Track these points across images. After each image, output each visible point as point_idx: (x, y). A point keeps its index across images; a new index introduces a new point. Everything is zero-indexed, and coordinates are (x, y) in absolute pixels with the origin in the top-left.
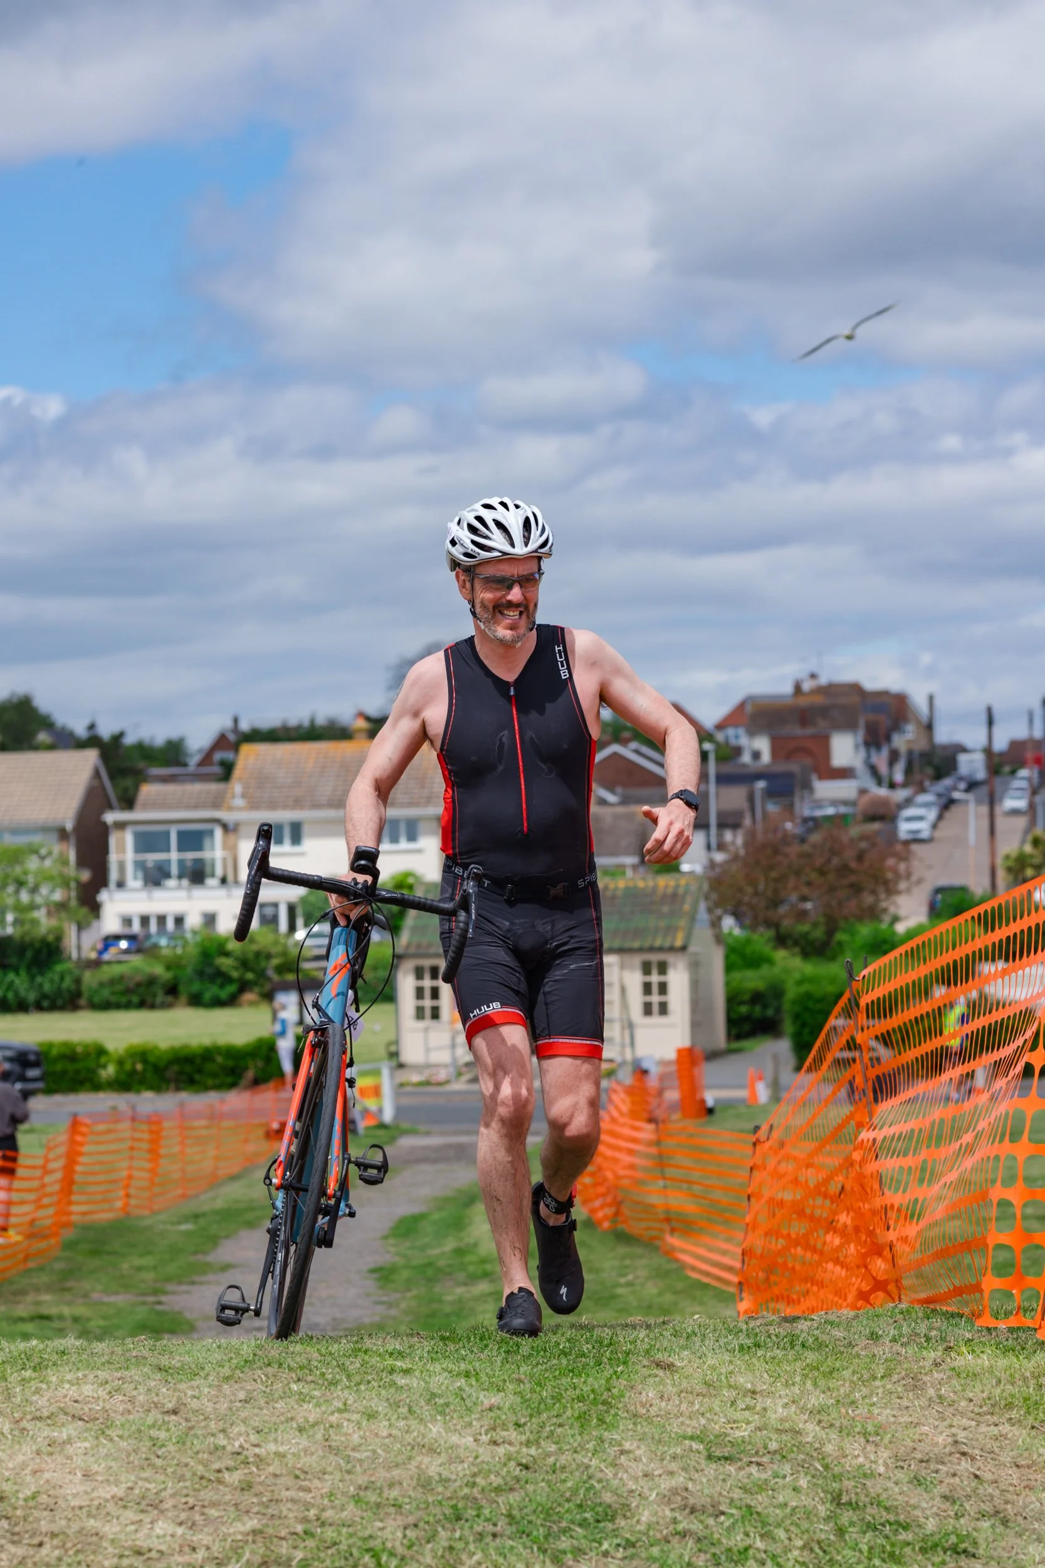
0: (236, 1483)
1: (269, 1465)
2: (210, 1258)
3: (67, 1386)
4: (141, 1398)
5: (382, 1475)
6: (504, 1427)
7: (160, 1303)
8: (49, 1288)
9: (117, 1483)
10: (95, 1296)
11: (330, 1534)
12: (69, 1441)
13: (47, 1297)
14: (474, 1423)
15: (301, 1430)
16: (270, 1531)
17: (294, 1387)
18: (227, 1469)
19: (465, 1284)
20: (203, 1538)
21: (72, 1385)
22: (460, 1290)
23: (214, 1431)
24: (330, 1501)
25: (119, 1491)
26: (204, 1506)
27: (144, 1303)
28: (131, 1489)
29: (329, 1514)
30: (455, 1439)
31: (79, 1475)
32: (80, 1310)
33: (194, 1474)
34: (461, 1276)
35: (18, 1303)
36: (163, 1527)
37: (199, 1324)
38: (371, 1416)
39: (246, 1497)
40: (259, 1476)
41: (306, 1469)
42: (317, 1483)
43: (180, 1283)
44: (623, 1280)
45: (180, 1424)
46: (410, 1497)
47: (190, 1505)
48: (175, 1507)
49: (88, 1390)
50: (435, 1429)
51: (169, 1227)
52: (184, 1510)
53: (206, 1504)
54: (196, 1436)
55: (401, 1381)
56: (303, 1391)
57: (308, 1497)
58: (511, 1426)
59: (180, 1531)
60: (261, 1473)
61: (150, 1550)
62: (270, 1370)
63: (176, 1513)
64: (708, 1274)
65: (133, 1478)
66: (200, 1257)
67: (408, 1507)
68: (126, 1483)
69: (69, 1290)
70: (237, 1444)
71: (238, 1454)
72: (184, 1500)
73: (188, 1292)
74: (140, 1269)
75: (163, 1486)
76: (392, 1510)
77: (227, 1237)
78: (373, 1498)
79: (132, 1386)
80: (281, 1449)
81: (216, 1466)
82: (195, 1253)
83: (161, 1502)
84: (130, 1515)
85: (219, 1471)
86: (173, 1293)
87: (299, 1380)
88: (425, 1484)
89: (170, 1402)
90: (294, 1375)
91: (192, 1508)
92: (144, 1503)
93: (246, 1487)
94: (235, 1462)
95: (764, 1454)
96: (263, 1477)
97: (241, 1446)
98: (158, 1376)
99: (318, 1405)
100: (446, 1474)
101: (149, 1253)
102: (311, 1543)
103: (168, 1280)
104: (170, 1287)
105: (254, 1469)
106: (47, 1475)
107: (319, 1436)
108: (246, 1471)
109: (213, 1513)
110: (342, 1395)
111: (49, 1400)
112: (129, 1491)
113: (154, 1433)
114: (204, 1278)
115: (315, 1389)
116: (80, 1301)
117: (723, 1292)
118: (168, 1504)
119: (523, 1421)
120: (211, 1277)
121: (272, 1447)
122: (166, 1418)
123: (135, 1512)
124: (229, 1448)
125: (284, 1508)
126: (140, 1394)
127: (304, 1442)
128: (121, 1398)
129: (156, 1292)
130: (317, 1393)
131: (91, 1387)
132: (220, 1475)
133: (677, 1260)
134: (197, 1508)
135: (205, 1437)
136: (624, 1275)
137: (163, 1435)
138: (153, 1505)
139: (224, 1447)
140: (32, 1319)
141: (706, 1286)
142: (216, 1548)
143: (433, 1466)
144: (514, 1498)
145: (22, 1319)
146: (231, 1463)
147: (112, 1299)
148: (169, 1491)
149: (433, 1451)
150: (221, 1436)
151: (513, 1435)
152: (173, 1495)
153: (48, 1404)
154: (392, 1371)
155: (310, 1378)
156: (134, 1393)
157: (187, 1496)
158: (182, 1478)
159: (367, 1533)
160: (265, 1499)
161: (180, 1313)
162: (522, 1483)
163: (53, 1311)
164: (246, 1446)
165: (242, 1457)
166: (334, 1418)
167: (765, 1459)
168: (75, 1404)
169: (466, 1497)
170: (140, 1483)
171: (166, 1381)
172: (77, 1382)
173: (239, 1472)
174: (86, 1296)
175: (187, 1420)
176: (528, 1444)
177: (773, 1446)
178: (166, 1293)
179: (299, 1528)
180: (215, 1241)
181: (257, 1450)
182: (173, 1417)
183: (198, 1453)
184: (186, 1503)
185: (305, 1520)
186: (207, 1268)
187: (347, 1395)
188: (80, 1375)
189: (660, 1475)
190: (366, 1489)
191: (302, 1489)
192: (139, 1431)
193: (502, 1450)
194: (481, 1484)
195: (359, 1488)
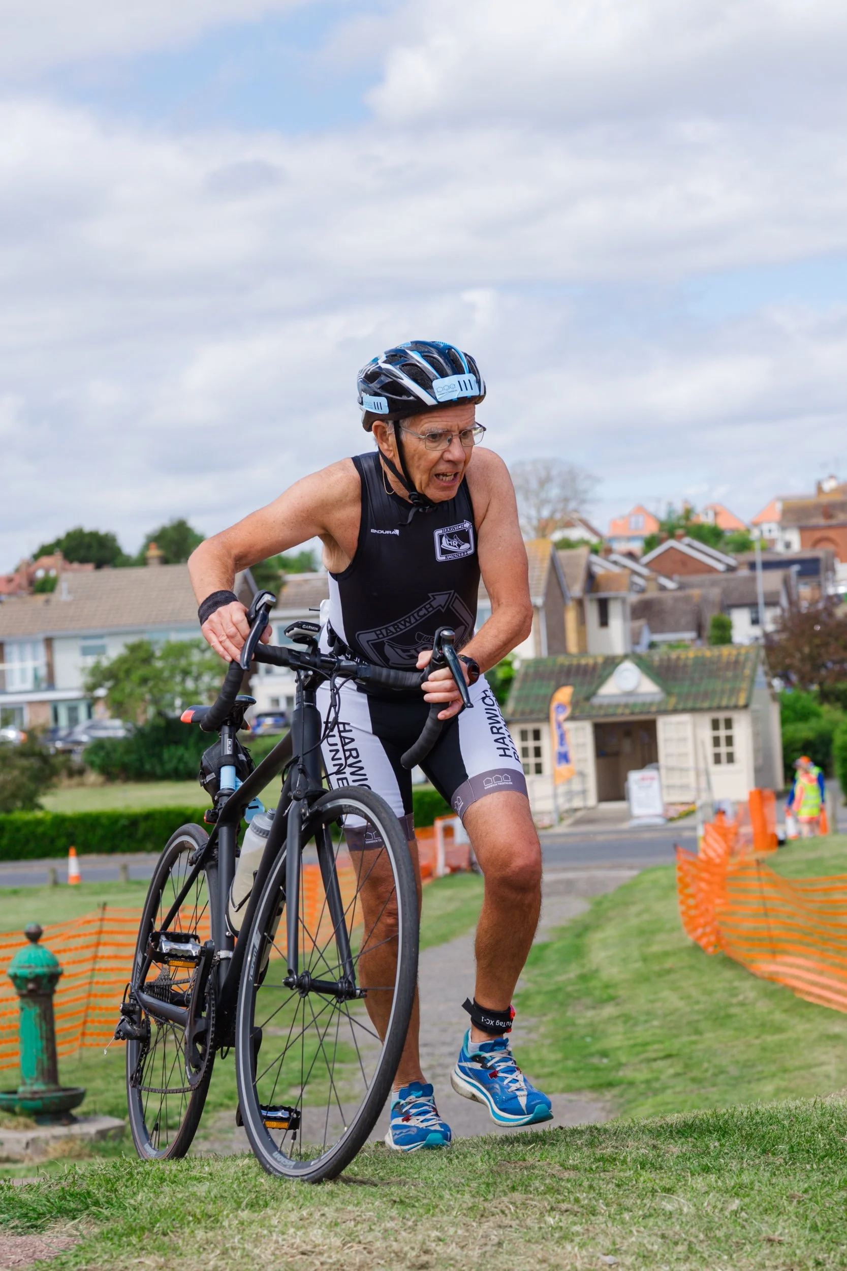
3: (292, 1231)
4: (378, 1244)
19: (594, 1008)
21: (298, 1229)
22: (590, 1014)
34: (588, 1001)
49: (316, 1234)
56: (561, 1224)
62: (518, 1196)
64: (810, 994)
79: (366, 1226)
89: (413, 1249)
98: (394, 1212)
99: (582, 1246)
110: (606, 1228)
111: (273, 1254)
115: (575, 1224)
117: (827, 1009)
126: (376, 1240)
128: (356, 1247)
130: (577, 1228)
131: (320, 1231)
136: (736, 995)
141: (809, 1005)
153: (273, 1258)
168: (305, 1257)
171: (404, 1218)
172: (303, 1224)
187: (614, 1229)
188: (305, 1213)
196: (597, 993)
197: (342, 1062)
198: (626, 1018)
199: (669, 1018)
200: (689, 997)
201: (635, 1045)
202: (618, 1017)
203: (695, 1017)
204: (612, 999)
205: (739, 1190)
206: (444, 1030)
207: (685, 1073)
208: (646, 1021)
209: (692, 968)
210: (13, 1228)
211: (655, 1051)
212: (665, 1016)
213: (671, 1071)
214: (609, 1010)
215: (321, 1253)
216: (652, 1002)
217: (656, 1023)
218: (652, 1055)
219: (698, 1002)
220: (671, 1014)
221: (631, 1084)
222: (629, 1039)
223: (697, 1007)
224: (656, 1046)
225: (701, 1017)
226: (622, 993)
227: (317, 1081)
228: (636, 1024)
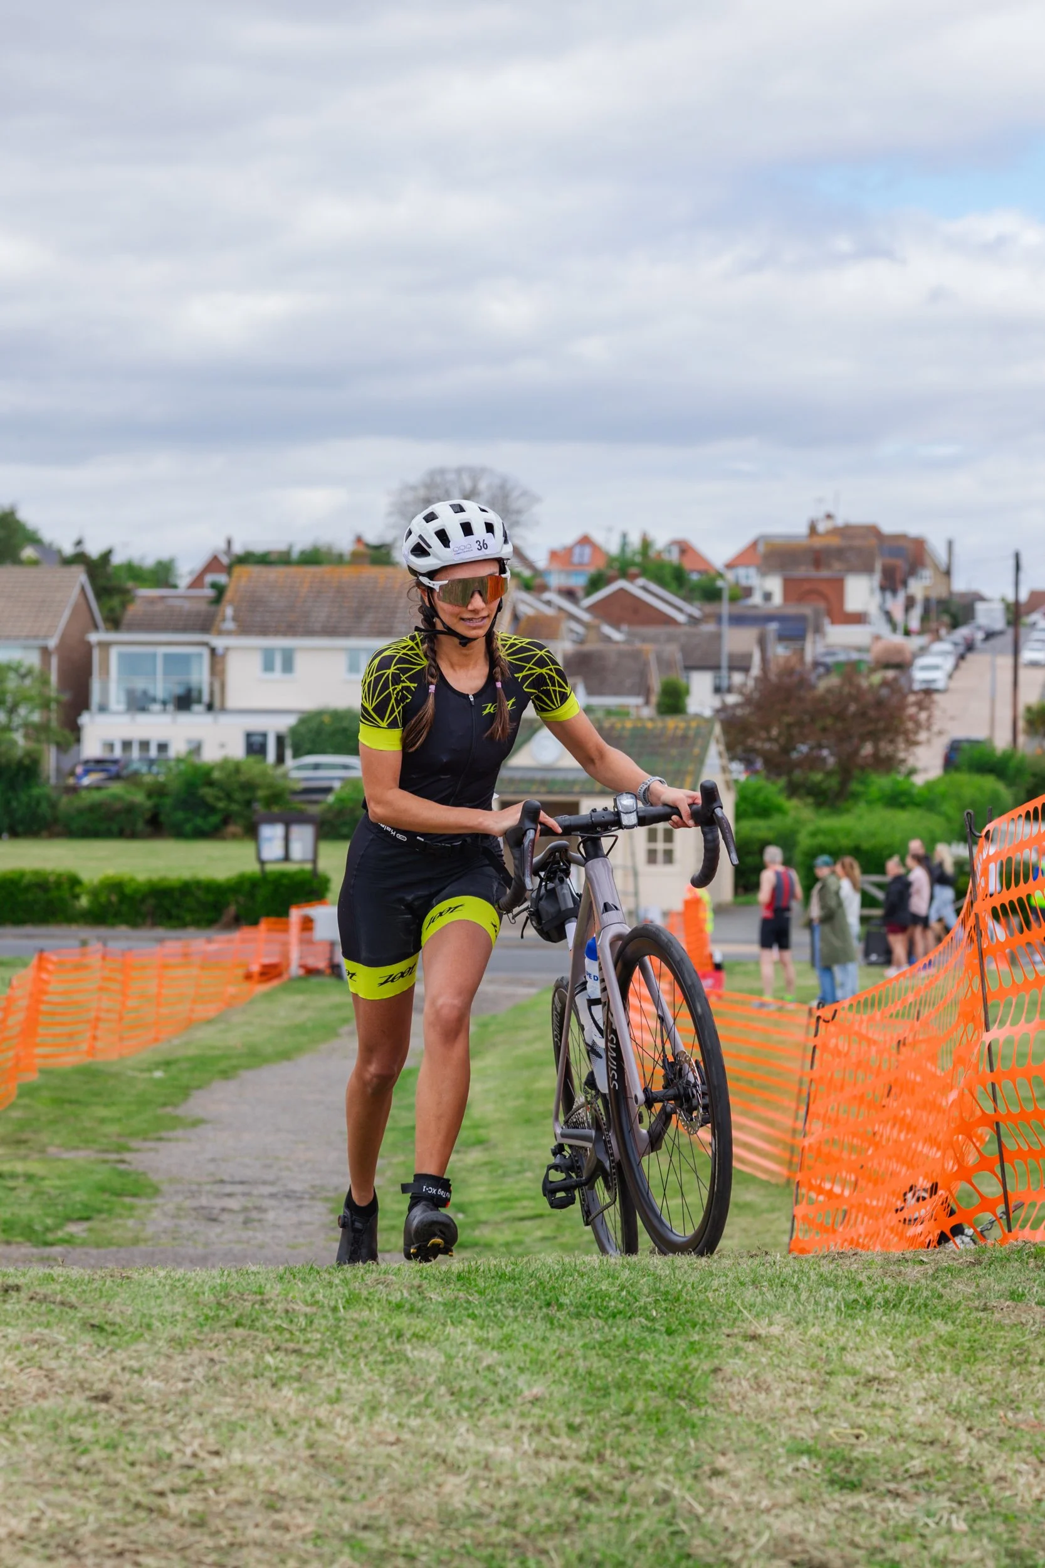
0: (185, 1514)
1: (231, 1485)
2: (180, 1111)
4: (61, 1373)
6: (553, 1429)
7: (123, 1161)
9: (17, 1511)
14: (513, 1423)
17: (269, 1359)
18: (173, 1491)
23: (159, 1428)
24: (315, 1545)
25: (20, 1525)
26: (137, 1552)
27: (105, 1162)
28: (37, 1520)
30: (487, 1448)
32: (34, 1167)
33: (127, 1499)
37: (164, 1187)
38: (375, 1408)
39: (198, 1538)
40: (218, 1503)
41: (282, 1493)
42: (298, 1517)
43: (145, 1140)
45: (112, 1416)
46: (426, 1542)
47: (119, 1548)
50: (460, 1433)
51: (137, 1074)
52: (109, 1556)
53: (141, 1547)
54: (132, 1436)
55: (413, 1352)
58: (564, 1430)
60: (221, 1498)
63: (98, 1560)
65: (41, 1504)
66: (169, 1109)
67: (424, 1558)
68: (30, 1511)
70: (189, 1451)
71: (189, 1467)
72: (109, 1541)
73: (156, 1150)
75: (82, 1520)
77: (199, 1088)
78: (375, 1542)
80: (252, 1460)
81: (159, 1486)
82: (164, 1105)
83: (77, 1542)
85: (161, 1494)
86: (137, 1151)
87: (278, 1349)
89: (101, 1380)
90: (270, 1342)
91: (120, 1554)
92: (53, 1543)
93: (199, 1521)
94: (185, 1479)
95: (904, 1480)
96: (222, 1506)
97: (195, 1455)
100: (475, 1503)
101: (113, 1104)
103: (133, 1135)
104: (134, 1144)
105: (211, 1493)
107: (301, 1441)
108: (200, 1495)
110: (333, 1373)
112: (35, 1525)
113: (76, 1430)
114: (172, 1134)
118: (88, 1547)
119: (577, 1420)
120: (179, 1133)
121: (237, 1457)
122: (95, 1407)
123: (39, 1559)
124: (177, 1457)
126: (61, 1367)
128: (35, 1371)
129: (120, 1149)
132: (161, 1502)
134: (127, 1555)
135: (145, 1439)
137: (86, 1433)
138: (66, 1548)
139: (170, 1456)
143: (458, 1493)
144: (573, 1544)
146: (180, 1483)
147: (71, 1155)
148: (92, 1525)
150: (168, 1437)
151: (564, 1441)
152: (96, 1533)
155: (291, 1346)
156: (53, 1364)
157: (115, 1534)
158: (108, 1503)
160: (223, 1542)
161: (144, 1173)
162: (582, 1521)
164: (203, 1454)
165: (194, 1474)
166: (323, 1412)
167: (906, 1487)
170: (50, 1512)
171: (99, 1346)
173: (188, 1496)
175: (122, 1409)
176: (587, 1458)
177: (916, 1465)
178: (129, 1150)
180: (186, 1091)
181: (216, 1462)
182: (103, 1406)
183: (133, 1464)
184: (113, 1546)
186: (177, 1122)
189: (768, 1511)
190: (366, 1528)
191: (276, 1526)
192: (55, 1426)
193: (551, 1466)
194: (526, 1520)
195: (355, 1525)
197: (135, 1195)
198: (494, 1166)
201: (501, 1200)
202: (486, 1164)
206: (268, 1166)
207: (555, 1238)
211: (524, 1208)
213: (539, 1234)
218: (522, 1213)
221: (488, 1246)
222: (494, 1192)
224: (525, 1203)
227: (104, 1216)
228: (505, 1175)
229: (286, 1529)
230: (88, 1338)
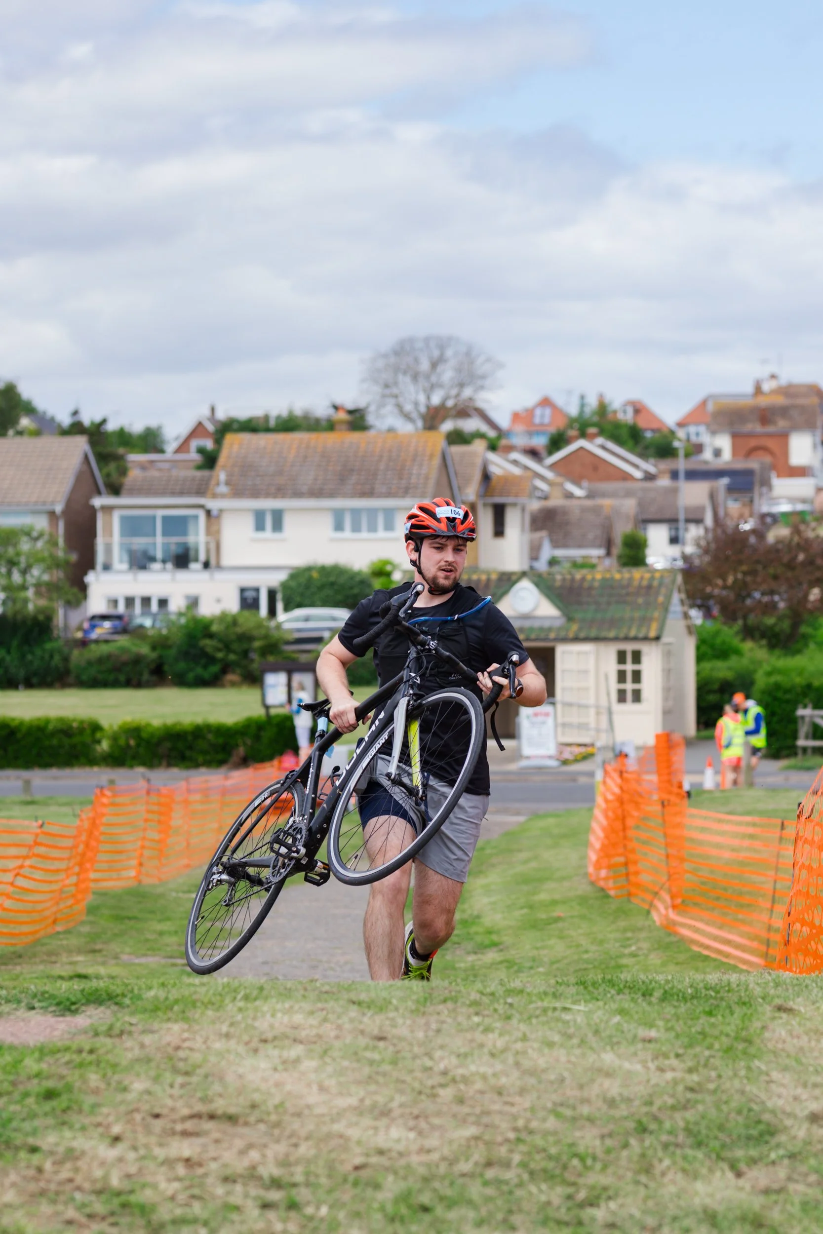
0: (450, 1097)
1: (474, 1082)
3: (279, 1015)
4: (346, 1026)
5: (572, 1093)
6: (666, 1056)
8: (80, 951)
9: (350, 1095)
10: (125, 957)
11: (539, 1141)
12: (297, 1061)
13: (80, 958)
14: (639, 1053)
15: (492, 1055)
16: (487, 1137)
17: (476, 1019)
18: (440, 1086)
20: (433, 1141)
21: (284, 1014)
23: (419, 1054)
24: (533, 1114)
25: (353, 1101)
28: (363, 1100)
29: (534, 1124)
30: (627, 1065)
31: (315, 1088)
33: (413, 1089)
35: (55, 962)
36: (395, 1132)
38: (551, 1045)
40: (468, 1092)
42: (517, 1099)
44: (627, 951)
45: (389, 1048)
46: (600, 1112)
47: (415, 1114)
48: (402, 1116)
50: (608, 1058)
52: (410, 1118)
53: (428, 1114)
54: (404, 1058)
55: (567, 1017)
56: (484, 1022)
57: (514, 1110)
58: (672, 1056)
59: (412, 1135)
60: (469, 1089)
61: (390, 1150)
62: (449, 1006)
63: (404, 1121)
64: (708, 947)
65: (361, 1091)
67: (600, 1121)
68: (358, 1095)
69: (100, 951)
70: (442, 1066)
71: (446, 1073)
74: (161, 934)
75: (390, 1100)
76: (587, 1124)
78: (568, 1112)
79: (335, 1016)
80: (482, 1070)
81: (430, 1083)
83: (390, 1111)
84: (367, 1121)
85: (433, 1087)
87: (477, 1014)
88: (612, 1103)
89: (374, 1029)
90: (471, 1010)
91: (417, 1117)
92: (376, 1112)
93: (461, 1101)
94: (445, 1080)
96: (471, 1093)
97: (446, 1067)
99: (501, 1035)
100: (626, 1093)
102: (522, 1148)
105: (463, 1087)
106: (288, 1087)
107: (511, 1060)
108: (456, 1088)
109: (436, 1121)
110: (519, 1027)
111: (269, 1026)
112: (362, 1102)
113: (368, 1054)
115: (494, 1022)
116: (114, 962)
118: (397, 1113)
119: (681, 1051)
121: (473, 1068)
122: (376, 1043)
123: (370, 1119)
124: (436, 1069)
125: (496, 1119)
126: (345, 1023)
127: (499, 1067)
130: (496, 1025)
131: (301, 1016)
132: (435, 1090)
133: (676, 933)
134: (421, 1118)
135: (413, 1059)
136: (630, 946)
137: (376, 1056)
138: (385, 1113)
139: (431, 1069)
140: (71, 978)
141: (707, 958)
142: (446, 1151)
143: (613, 1088)
144: (690, 1115)
145: (61, 978)
146: (441, 1081)
147: (143, 960)
148: (396, 1103)
149: (609, 1074)
150: (427, 1058)
151: (674, 1062)
152: (400, 1106)
153: (268, 1029)
154: (555, 1009)
155: (486, 1012)
156: (340, 1022)
157: (411, 1107)
158: (402, 1091)
159: (570, 1141)
160: (477, 1111)
162: (693, 1103)
163: (90, 971)
164: (450, 1067)
165: (449, 1077)
166: (519, 1046)
168: (293, 1030)
169: (647, 1113)
170: (369, 1096)
171: (363, 1012)
173: (450, 1088)
174: (116, 957)
175: (394, 1045)
176: (690, 1071)
179: (511, 1135)
181: (461, 1071)
182: (381, 1044)
183: (411, 1072)
184: (411, 1114)
185: (516, 1129)
187: (523, 1027)
188: (287, 1005)
189: (806, 1100)
190: (562, 1105)
191: (506, 1103)
192: (356, 1053)
193: (669, 1075)
194: (658, 1103)
195: (555, 1104)
196: (479, 939)
198: (509, 964)
199: (555, 966)
200: (578, 946)
203: (585, 966)
204: (494, 945)
205: (622, 1012)
208: (531, 968)
209: (583, 917)
210: (51, 1012)
212: (552, 963)
214: (491, 956)
215: (304, 1029)
216: (537, 948)
217: (541, 969)
219: (587, 952)
220: (558, 961)
223: (585, 956)
225: (591, 966)
226: (507, 939)
228: (519, 971)
229: (512, 1105)
230: (355, 1007)
